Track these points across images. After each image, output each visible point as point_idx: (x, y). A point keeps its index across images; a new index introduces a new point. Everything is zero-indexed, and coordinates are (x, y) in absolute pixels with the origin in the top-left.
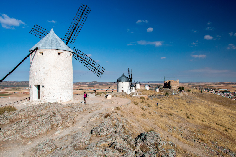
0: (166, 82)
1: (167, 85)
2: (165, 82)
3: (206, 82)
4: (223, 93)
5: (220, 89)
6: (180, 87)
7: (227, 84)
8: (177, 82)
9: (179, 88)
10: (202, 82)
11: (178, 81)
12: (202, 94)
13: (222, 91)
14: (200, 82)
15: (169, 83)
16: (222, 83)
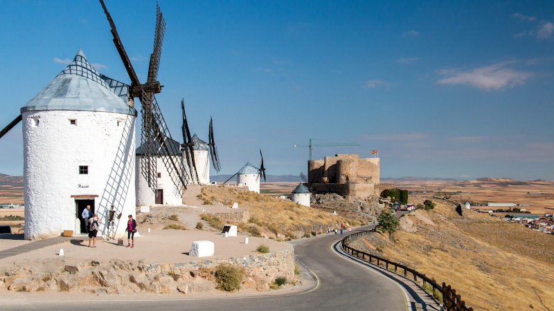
0: (318, 163)
1: (326, 179)
2: (316, 166)
3: (426, 179)
4: (507, 216)
5: (490, 205)
6: (389, 188)
7: (505, 184)
8: (371, 166)
9: (385, 194)
10: (410, 179)
11: (375, 161)
12: (465, 220)
13: (501, 211)
14: (403, 179)
15: (336, 168)
16: (485, 180)
